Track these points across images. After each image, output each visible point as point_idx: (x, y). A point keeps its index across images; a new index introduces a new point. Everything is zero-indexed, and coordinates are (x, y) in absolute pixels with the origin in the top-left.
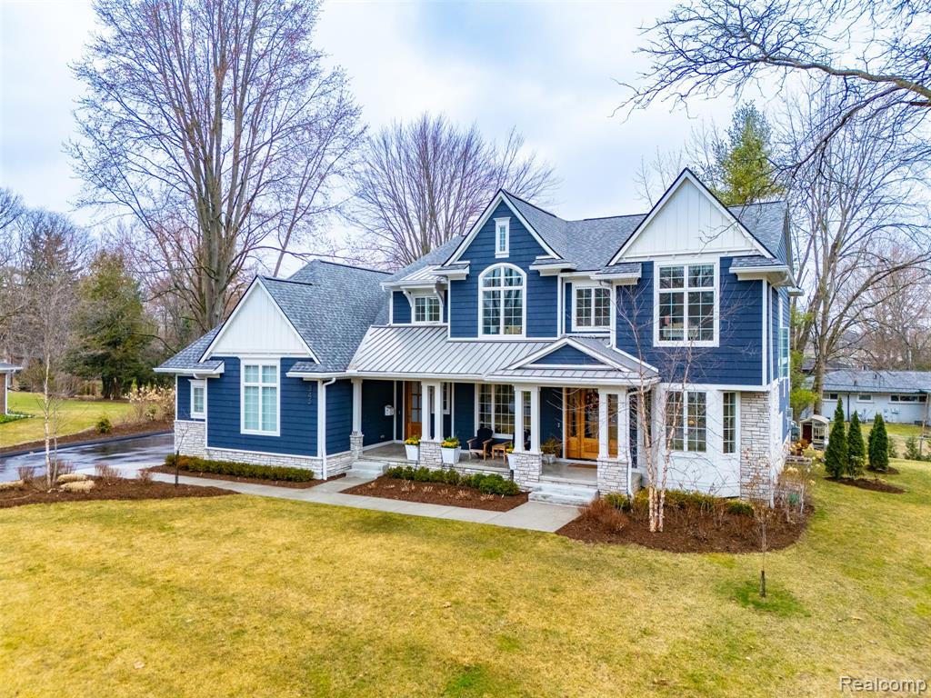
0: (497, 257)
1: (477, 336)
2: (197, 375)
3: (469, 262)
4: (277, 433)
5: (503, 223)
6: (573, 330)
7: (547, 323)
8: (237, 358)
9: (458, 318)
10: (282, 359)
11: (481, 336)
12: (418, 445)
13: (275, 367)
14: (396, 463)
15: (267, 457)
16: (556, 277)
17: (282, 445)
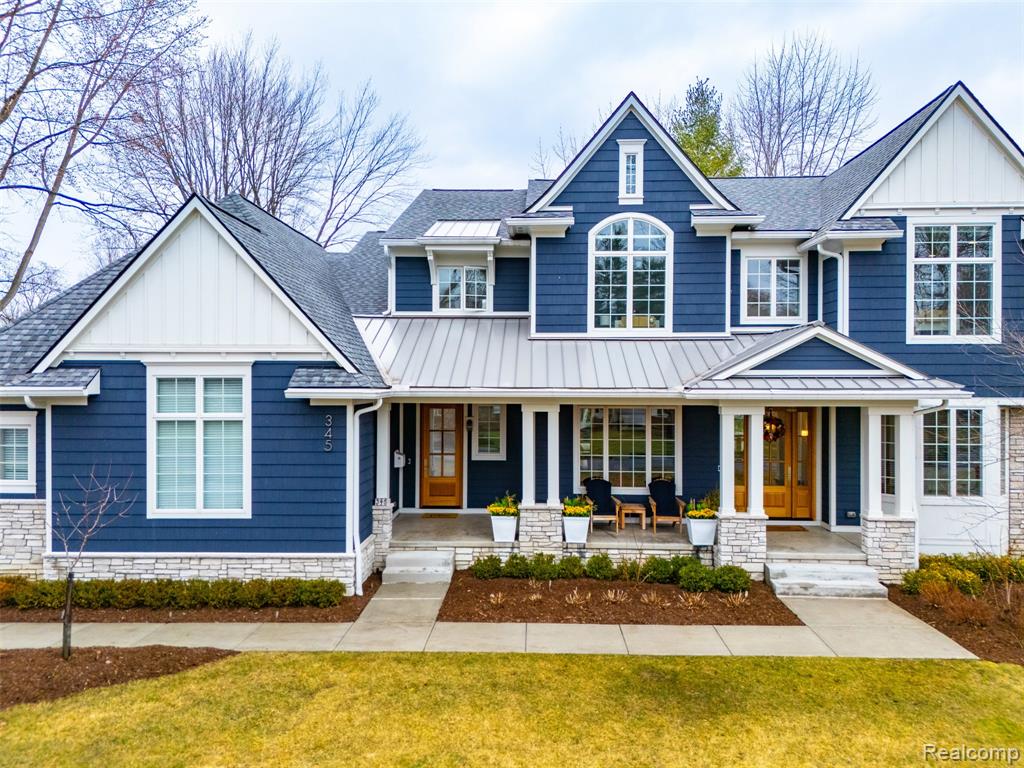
0: (621, 203)
1: (586, 331)
2: (33, 398)
3: (570, 208)
4: (245, 512)
5: (632, 149)
6: (742, 323)
7: (709, 309)
8: (139, 363)
9: (549, 300)
10: (256, 365)
11: (592, 331)
12: (517, 514)
13: (238, 381)
14: (470, 550)
15: (218, 562)
16: (725, 237)
17: (257, 534)
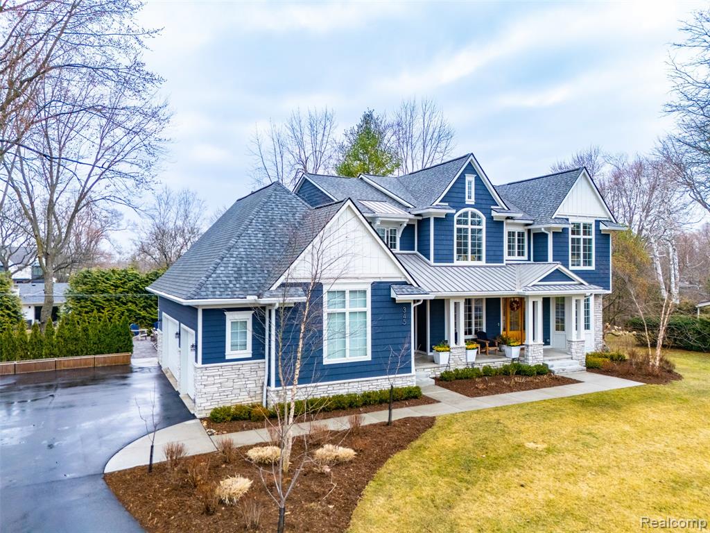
0: (467, 203)
1: (453, 262)
3: (447, 204)
4: (368, 358)
5: (470, 178)
7: (497, 253)
8: (321, 283)
9: (439, 247)
10: (373, 283)
11: (456, 263)
12: (449, 350)
13: (365, 292)
14: (430, 370)
15: (357, 384)
16: (503, 222)
17: (373, 368)
